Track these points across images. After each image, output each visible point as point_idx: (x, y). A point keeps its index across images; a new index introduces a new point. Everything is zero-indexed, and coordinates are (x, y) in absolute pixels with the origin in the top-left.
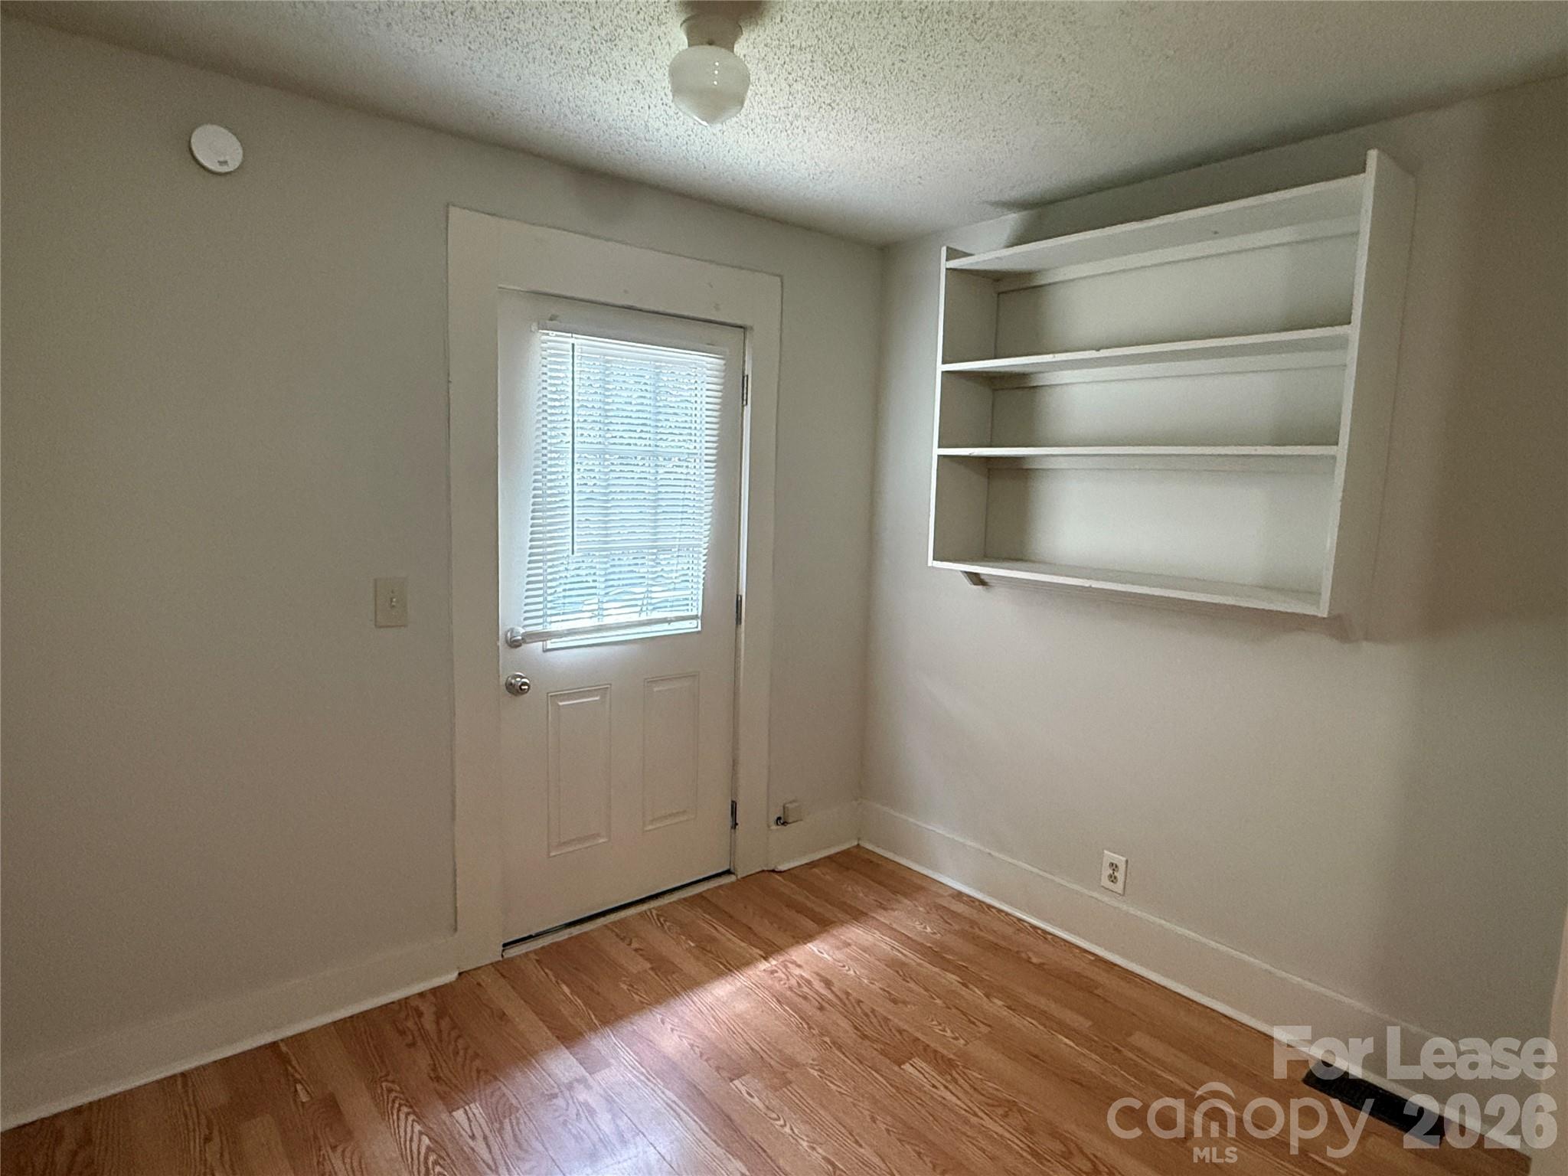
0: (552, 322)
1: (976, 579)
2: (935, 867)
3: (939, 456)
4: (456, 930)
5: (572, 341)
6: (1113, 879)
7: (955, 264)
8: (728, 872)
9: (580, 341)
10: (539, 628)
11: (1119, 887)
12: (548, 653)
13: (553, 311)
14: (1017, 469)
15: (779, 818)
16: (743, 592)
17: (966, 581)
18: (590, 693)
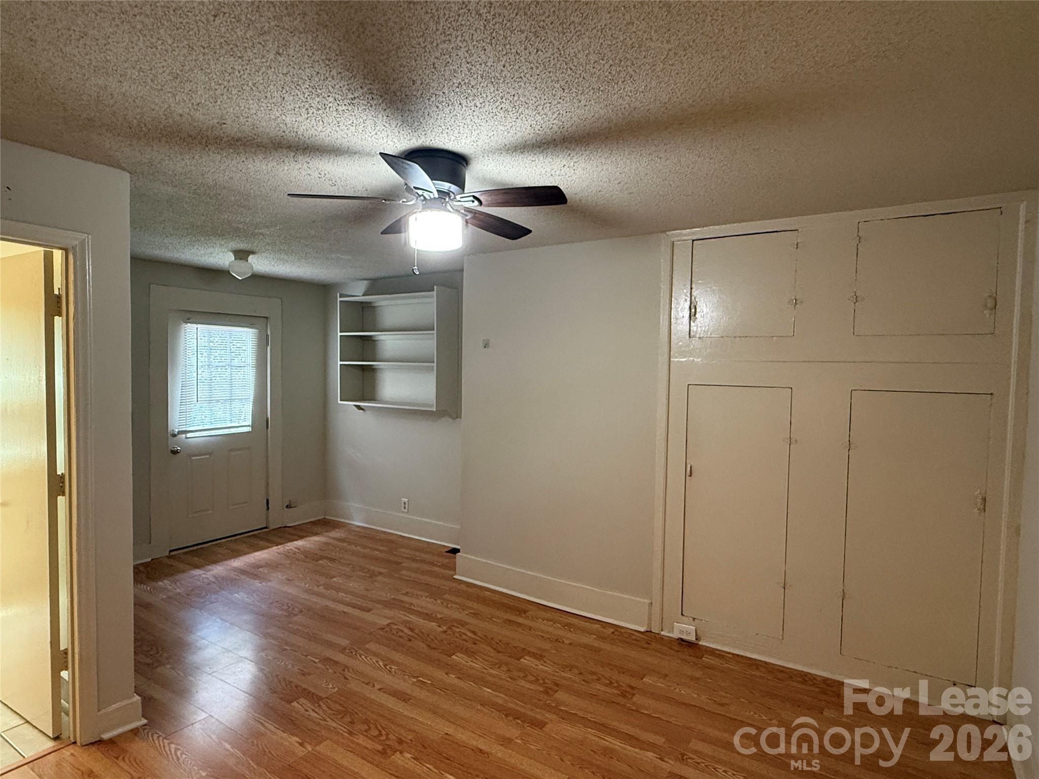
0: (188, 321)
1: (359, 407)
2: (353, 520)
3: (340, 365)
4: (150, 543)
5: (197, 326)
6: (405, 508)
7: (342, 299)
8: (266, 528)
9: (199, 326)
10: (184, 429)
11: (406, 510)
12: (189, 439)
13: (189, 316)
14: (371, 369)
15: (287, 506)
16: (269, 416)
17: (355, 408)
18: (204, 455)
